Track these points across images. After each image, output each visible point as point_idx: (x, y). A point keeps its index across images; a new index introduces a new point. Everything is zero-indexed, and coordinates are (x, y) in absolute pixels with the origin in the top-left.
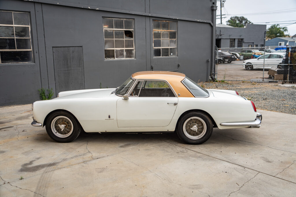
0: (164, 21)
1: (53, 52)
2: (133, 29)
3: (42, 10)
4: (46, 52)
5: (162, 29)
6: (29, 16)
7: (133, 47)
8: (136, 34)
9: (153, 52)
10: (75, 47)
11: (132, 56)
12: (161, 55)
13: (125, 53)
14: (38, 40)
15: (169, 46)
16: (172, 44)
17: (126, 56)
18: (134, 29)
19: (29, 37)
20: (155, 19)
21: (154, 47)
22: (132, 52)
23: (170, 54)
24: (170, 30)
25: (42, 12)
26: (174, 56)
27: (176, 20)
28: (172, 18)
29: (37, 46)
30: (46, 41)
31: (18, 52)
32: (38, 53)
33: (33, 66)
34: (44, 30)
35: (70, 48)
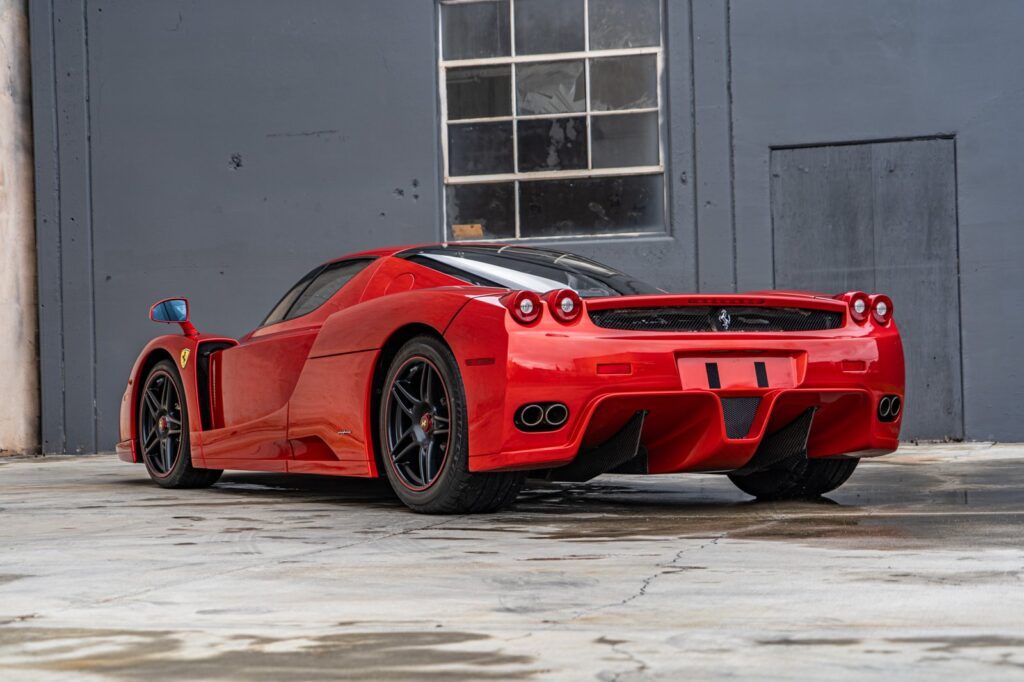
1: (773, 176)
4: (732, 174)
10: (909, 139)
14: (693, 115)
19: (656, 105)
29: (689, 148)
30: (734, 120)
31: (598, 181)
32: (690, 180)
33: (661, 252)
34: (732, 62)
35: (873, 146)
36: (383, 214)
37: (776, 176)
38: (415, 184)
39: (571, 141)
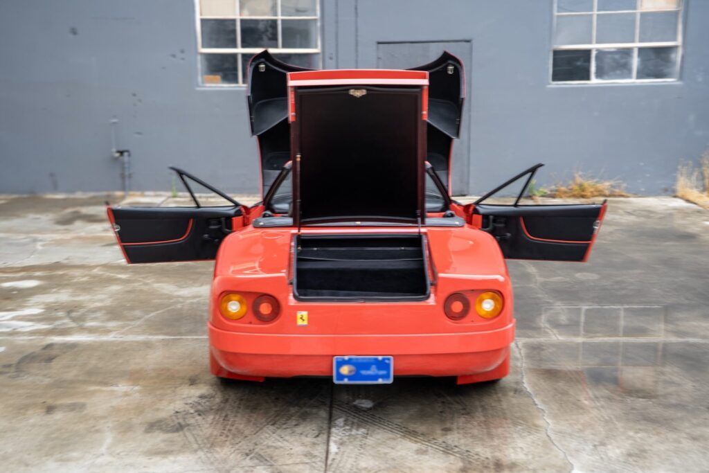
4: (357, 56)
7: (675, 40)
10: (448, 42)
13: (635, 62)
17: (638, 73)
19: (315, 15)
22: (669, 57)
29: (334, 41)
30: (358, 26)
31: (284, 55)
35: (430, 44)
36: (164, 68)
37: (379, 58)
38: (182, 52)
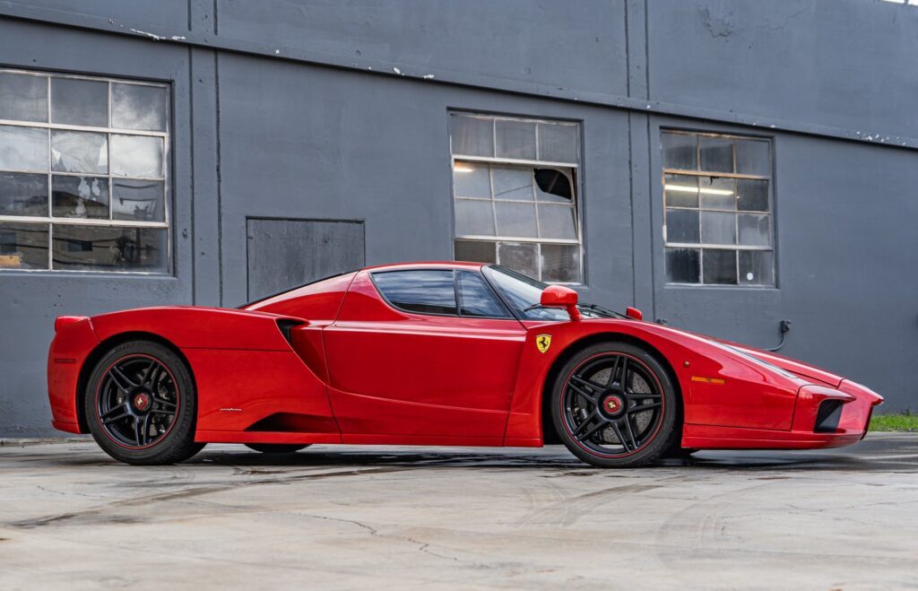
0: (713, 135)
1: (248, 238)
2: (578, 163)
3: (217, 77)
4: (220, 234)
5: (702, 170)
6: (168, 98)
7: (577, 238)
8: (588, 185)
9: (662, 265)
10: (336, 221)
11: (570, 273)
12: (701, 278)
13: (540, 261)
14: (192, 187)
15: (734, 243)
16: (750, 232)
17: (542, 273)
18: (582, 161)
19: (164, 176)
20: (672, 121)
21: (669, 240)
22: (572, 258)
23: (743, 277)
24: (738, 172)
25: (217, 84)
26: (760, 287)
27: (766, 134)
28: (745, 123)
29: (189, 211)
30: (221, 194)
31: (117, 229)
32: (190, 236)
33: (168, 288)
34: (221, 151)
35: (315, 223)
39: (96, 196)
